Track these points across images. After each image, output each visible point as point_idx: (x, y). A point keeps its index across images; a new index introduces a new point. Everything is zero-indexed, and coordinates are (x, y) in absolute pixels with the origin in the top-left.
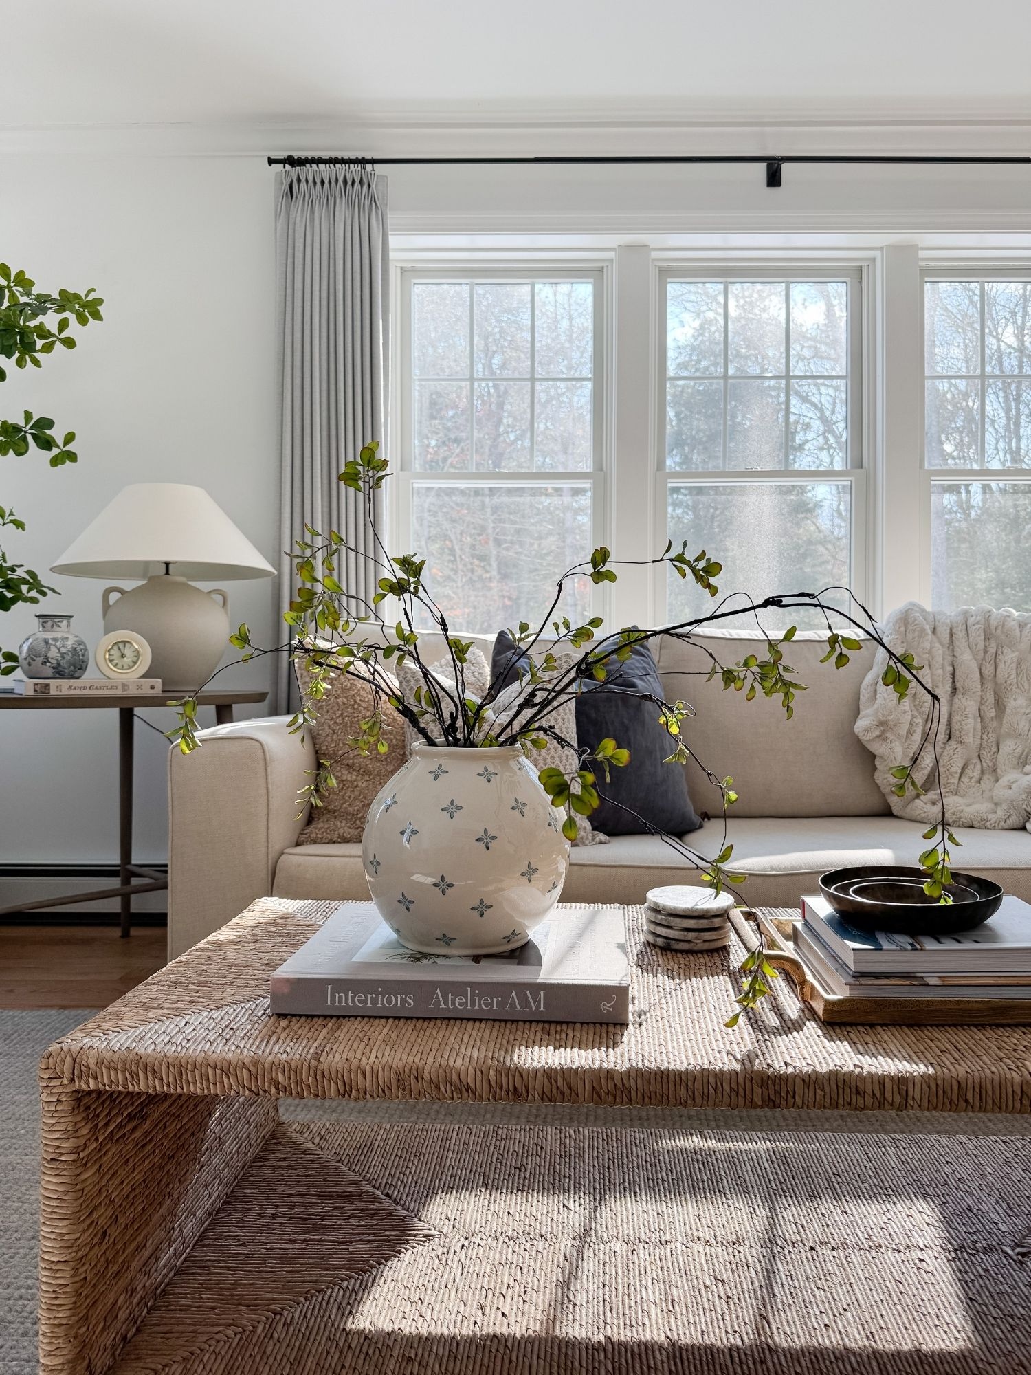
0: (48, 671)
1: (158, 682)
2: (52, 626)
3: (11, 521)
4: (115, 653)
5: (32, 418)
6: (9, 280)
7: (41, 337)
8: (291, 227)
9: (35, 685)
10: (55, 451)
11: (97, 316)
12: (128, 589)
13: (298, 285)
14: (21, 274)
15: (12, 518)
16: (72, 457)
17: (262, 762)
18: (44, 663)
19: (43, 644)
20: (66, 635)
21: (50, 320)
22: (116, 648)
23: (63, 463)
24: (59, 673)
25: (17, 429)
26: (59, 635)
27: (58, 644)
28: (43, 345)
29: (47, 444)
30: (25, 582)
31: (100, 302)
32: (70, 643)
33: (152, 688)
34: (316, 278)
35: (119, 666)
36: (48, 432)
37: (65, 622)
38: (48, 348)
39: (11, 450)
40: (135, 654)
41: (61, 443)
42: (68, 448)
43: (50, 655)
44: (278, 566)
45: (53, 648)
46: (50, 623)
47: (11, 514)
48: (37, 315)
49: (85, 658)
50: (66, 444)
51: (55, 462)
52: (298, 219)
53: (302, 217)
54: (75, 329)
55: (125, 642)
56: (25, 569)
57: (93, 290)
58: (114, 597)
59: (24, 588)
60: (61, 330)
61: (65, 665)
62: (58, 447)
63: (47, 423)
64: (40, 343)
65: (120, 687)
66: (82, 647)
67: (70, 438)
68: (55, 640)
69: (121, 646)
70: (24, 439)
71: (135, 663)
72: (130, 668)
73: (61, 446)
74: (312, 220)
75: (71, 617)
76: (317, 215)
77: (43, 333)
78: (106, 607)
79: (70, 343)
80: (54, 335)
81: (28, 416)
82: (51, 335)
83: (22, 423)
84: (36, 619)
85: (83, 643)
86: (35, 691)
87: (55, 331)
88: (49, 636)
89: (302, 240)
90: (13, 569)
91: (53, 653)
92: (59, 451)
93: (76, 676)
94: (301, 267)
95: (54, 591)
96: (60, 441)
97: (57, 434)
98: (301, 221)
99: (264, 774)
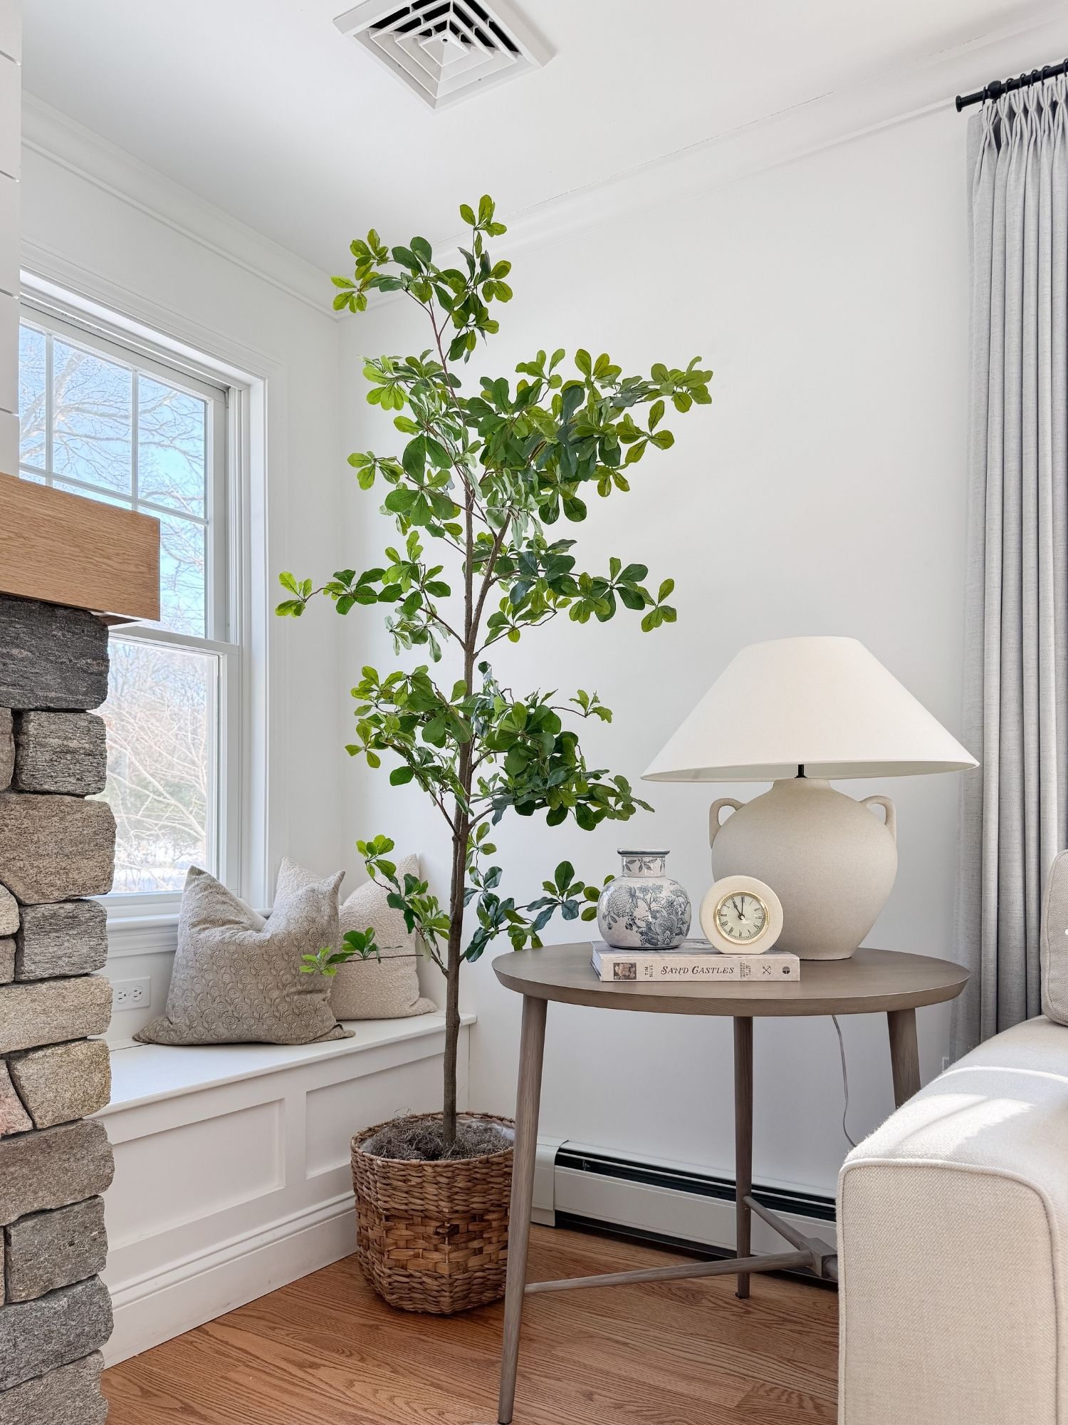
0: (635, 938)
1: (793, 960)
2: (641, 868)
3: (595, 710)
4: (730, 913)
5: (620, 567)
6: (588, 372)
7: (627, 439)
8: (998, 193)
9: (616, 965)
10: (649, 609)
11: (703, 397)
12: (744, 800)
13: (1013, 285)
14: (604, 358)
15: (596, 705)
16: (669, 614)
17: (1043, 1239)
18: (629, 926)
19: (626, 897)
20: (659, 883)
21: (639, 414)
22: (730, 903)
23: (658, 624)
24: (651, 944)
25: (600, 584)
26: (650, 883)
27: (648, 897)
28: (630, 452)
29: (637, 600)
30: (612, 792)
31: (709, 375)
32: (665, 895)
33: (786, 971)
34: (1046, 266)
35: (735, 933)
36: (639, 584)
37: (659, 861)
38: (636, 455)
39: (593, 614)
40: (760, 914)
41: (655, 598)
42: (663, 603)
43: (637, 913)
44: (981, 754)
45: (640, 903)
46: (637, 864)
47: (596, 700)
48: (621, 409)
49: (686, 917)
50: (661, 598)
51: (648, 624)
52: (1012, 177)
53: (1018, 172)
54: (672, 419)
55: (743, 895)
56: (612, 775)
57: (698, 359)
58: (726, 813)
59: (612, 800)
60: (653, 423)
61: (659, 931)
62: (652, 603)
63: (639, 571)
64: (625, 448)
65: (737, 970)
66: (681, 900)
67: (667, 588)
68: (644, 890)
69: (738, 900)
70: (611, 597)
71: (760, 928)
72: (751, 936)
73: (656, 602)
74: (1038, 172)
75: (666, 853)
76: (1045, 161)
77: (630, 433)
78: (715, 829)
79: (665, 440)
80: (644, 434)
81: (615, 564)
82: (639, 433)
83: (607, 576)
84: (620, 856)
85: (683, 894)
86: (616, 974)
87: (645, 427)
88: (635, 883)
89: (1020, 210)
90: (597, 777)
91: (641, 912)
92: (653, 608)
93: (674, 944)
94: (1018, 254)
95: (646, 806)
96: (654, 594)
97: (651, 585)
98: (1018, 179)
99: (1048, 1266)
